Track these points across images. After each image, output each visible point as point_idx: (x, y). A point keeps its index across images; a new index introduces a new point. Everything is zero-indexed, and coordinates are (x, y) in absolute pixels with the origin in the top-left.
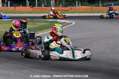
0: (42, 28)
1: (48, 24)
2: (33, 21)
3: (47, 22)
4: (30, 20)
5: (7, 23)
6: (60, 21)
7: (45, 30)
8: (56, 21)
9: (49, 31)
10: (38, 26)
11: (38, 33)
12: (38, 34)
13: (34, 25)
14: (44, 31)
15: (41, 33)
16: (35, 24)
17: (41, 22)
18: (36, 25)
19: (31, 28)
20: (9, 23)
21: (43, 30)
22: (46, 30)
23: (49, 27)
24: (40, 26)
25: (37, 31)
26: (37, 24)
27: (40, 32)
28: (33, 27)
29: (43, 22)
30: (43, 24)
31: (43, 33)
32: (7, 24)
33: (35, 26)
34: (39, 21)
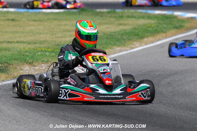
0: (140, 33)
1: (152, 22)
2: (114, 15)
3: (150, 17)
4: (109, 13)
5: (55, 19)
6: (181, 16)
7: (147, 37)
8: (170, 15)
9: (158, 40)
10: (131, 27)
11: (133, 46)
12: (132, 48)
13: (121, 24)
14: (145, 40)
15: (141, 46)
16: (122, 22)
17: (135, 17)
18: (125, 25)
19: (115, 33)
20: (59, 20)
21: (142, 38)
22: (151, 39)
23: (157, 30)
24: (134, 28)
25: (130, 40)
26: (126, 22)
27: (137, 44)
28: (118, 31)
29: (139, 18)
30: (142, 22)
31: (145, 47)
32: (56, 22)
33: (122, 27)
34: (130, 14)
